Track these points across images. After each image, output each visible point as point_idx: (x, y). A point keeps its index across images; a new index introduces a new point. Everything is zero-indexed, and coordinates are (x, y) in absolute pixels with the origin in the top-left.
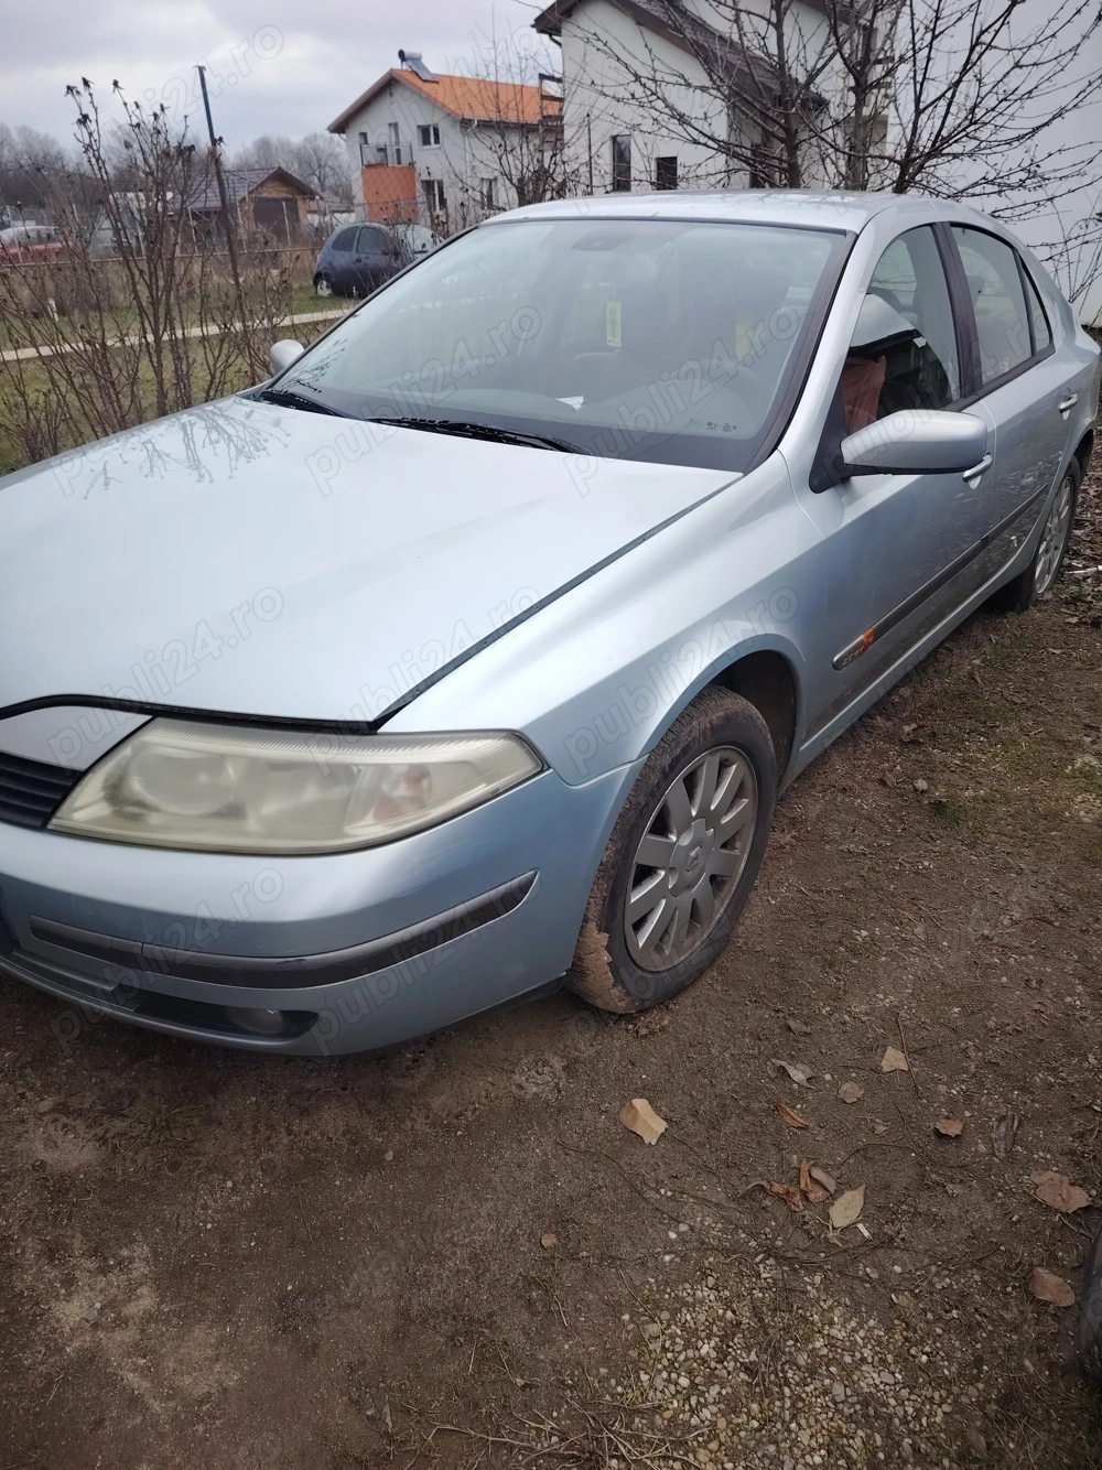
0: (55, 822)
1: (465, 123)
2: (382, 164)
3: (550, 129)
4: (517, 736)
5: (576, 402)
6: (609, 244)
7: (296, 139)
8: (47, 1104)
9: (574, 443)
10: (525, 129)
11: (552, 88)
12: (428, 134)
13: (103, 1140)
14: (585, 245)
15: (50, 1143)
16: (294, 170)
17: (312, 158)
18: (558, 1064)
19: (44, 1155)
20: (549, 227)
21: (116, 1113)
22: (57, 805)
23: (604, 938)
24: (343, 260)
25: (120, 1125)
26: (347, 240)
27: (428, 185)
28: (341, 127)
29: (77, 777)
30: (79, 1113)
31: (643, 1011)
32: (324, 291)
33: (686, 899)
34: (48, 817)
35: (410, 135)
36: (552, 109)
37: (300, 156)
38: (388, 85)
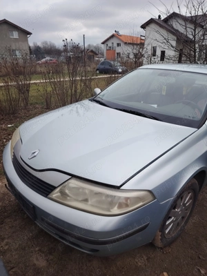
0: (49, 196)
1: (126, 43)
2: (110, 50)
3: (142, 45)
4: (150, 191)
5: (155, 106)
6: (166, 75)
7: (95, 45)
8: (37, 249)
9: (159, 118)
10: (137, 44)
11: (143, 38)
12: (118, 45)
13: (47, 260)
14: (160, 75)
15: (37, 259)
16: (94, 50)
17: (98, 48)
18: (145, 258)
19: (35, 262)
20: (152, 70)
21: (50, 253)
22: (50, 193)
23: (160, 233)
24: (102, 67)
25: (51, 257)
26: (103, 63)
27: (118, 54)
28: (103, 43)
29: (55, 188)
30: (43, 252)
31: (165, 247)
32: (98, 72)
33: (177, 222)
34: (47, 195)
35: (115, 45)
36: (143, 42)
37: (95, 47)
38: (113, 36)
